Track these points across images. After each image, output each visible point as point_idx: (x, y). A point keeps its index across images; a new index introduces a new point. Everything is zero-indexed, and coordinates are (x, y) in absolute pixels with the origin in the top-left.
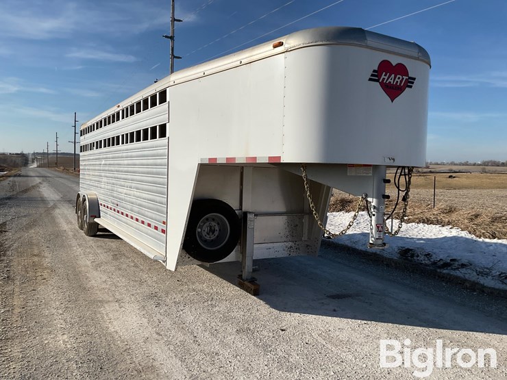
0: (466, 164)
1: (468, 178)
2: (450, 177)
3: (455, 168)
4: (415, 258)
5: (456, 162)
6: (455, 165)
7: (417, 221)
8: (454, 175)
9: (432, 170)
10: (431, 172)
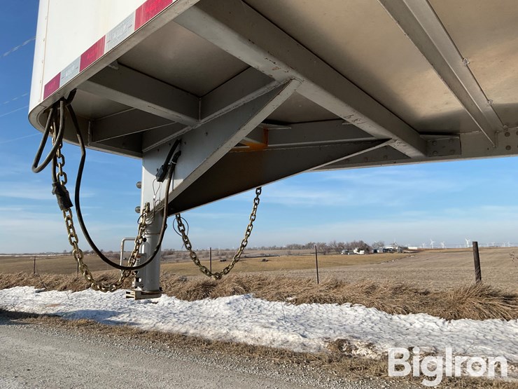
0: (274, 248)
1: (278, 260)
2: (264, 260)
3: (266, 252)
4: (353, 352)
5: (266, 247)
6: (265, 249)
7: (308, 300)
8: (267, 258)
9: (247, 255)
10: (246, 257)
